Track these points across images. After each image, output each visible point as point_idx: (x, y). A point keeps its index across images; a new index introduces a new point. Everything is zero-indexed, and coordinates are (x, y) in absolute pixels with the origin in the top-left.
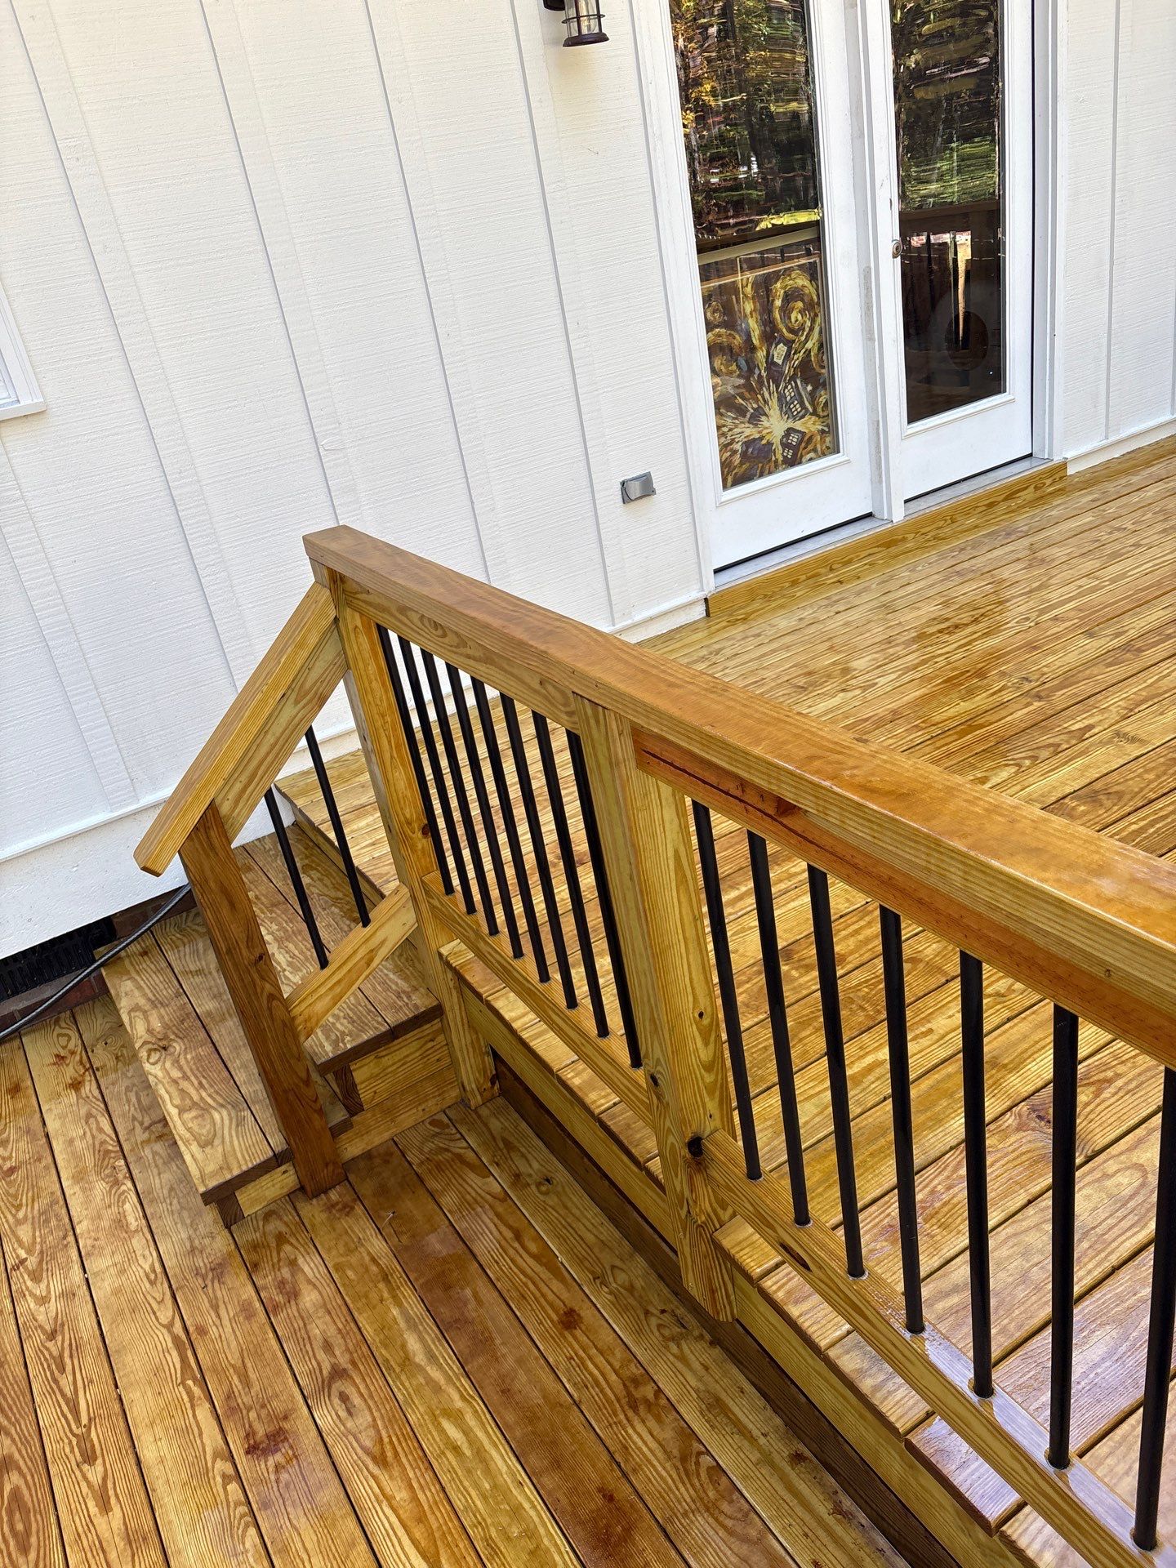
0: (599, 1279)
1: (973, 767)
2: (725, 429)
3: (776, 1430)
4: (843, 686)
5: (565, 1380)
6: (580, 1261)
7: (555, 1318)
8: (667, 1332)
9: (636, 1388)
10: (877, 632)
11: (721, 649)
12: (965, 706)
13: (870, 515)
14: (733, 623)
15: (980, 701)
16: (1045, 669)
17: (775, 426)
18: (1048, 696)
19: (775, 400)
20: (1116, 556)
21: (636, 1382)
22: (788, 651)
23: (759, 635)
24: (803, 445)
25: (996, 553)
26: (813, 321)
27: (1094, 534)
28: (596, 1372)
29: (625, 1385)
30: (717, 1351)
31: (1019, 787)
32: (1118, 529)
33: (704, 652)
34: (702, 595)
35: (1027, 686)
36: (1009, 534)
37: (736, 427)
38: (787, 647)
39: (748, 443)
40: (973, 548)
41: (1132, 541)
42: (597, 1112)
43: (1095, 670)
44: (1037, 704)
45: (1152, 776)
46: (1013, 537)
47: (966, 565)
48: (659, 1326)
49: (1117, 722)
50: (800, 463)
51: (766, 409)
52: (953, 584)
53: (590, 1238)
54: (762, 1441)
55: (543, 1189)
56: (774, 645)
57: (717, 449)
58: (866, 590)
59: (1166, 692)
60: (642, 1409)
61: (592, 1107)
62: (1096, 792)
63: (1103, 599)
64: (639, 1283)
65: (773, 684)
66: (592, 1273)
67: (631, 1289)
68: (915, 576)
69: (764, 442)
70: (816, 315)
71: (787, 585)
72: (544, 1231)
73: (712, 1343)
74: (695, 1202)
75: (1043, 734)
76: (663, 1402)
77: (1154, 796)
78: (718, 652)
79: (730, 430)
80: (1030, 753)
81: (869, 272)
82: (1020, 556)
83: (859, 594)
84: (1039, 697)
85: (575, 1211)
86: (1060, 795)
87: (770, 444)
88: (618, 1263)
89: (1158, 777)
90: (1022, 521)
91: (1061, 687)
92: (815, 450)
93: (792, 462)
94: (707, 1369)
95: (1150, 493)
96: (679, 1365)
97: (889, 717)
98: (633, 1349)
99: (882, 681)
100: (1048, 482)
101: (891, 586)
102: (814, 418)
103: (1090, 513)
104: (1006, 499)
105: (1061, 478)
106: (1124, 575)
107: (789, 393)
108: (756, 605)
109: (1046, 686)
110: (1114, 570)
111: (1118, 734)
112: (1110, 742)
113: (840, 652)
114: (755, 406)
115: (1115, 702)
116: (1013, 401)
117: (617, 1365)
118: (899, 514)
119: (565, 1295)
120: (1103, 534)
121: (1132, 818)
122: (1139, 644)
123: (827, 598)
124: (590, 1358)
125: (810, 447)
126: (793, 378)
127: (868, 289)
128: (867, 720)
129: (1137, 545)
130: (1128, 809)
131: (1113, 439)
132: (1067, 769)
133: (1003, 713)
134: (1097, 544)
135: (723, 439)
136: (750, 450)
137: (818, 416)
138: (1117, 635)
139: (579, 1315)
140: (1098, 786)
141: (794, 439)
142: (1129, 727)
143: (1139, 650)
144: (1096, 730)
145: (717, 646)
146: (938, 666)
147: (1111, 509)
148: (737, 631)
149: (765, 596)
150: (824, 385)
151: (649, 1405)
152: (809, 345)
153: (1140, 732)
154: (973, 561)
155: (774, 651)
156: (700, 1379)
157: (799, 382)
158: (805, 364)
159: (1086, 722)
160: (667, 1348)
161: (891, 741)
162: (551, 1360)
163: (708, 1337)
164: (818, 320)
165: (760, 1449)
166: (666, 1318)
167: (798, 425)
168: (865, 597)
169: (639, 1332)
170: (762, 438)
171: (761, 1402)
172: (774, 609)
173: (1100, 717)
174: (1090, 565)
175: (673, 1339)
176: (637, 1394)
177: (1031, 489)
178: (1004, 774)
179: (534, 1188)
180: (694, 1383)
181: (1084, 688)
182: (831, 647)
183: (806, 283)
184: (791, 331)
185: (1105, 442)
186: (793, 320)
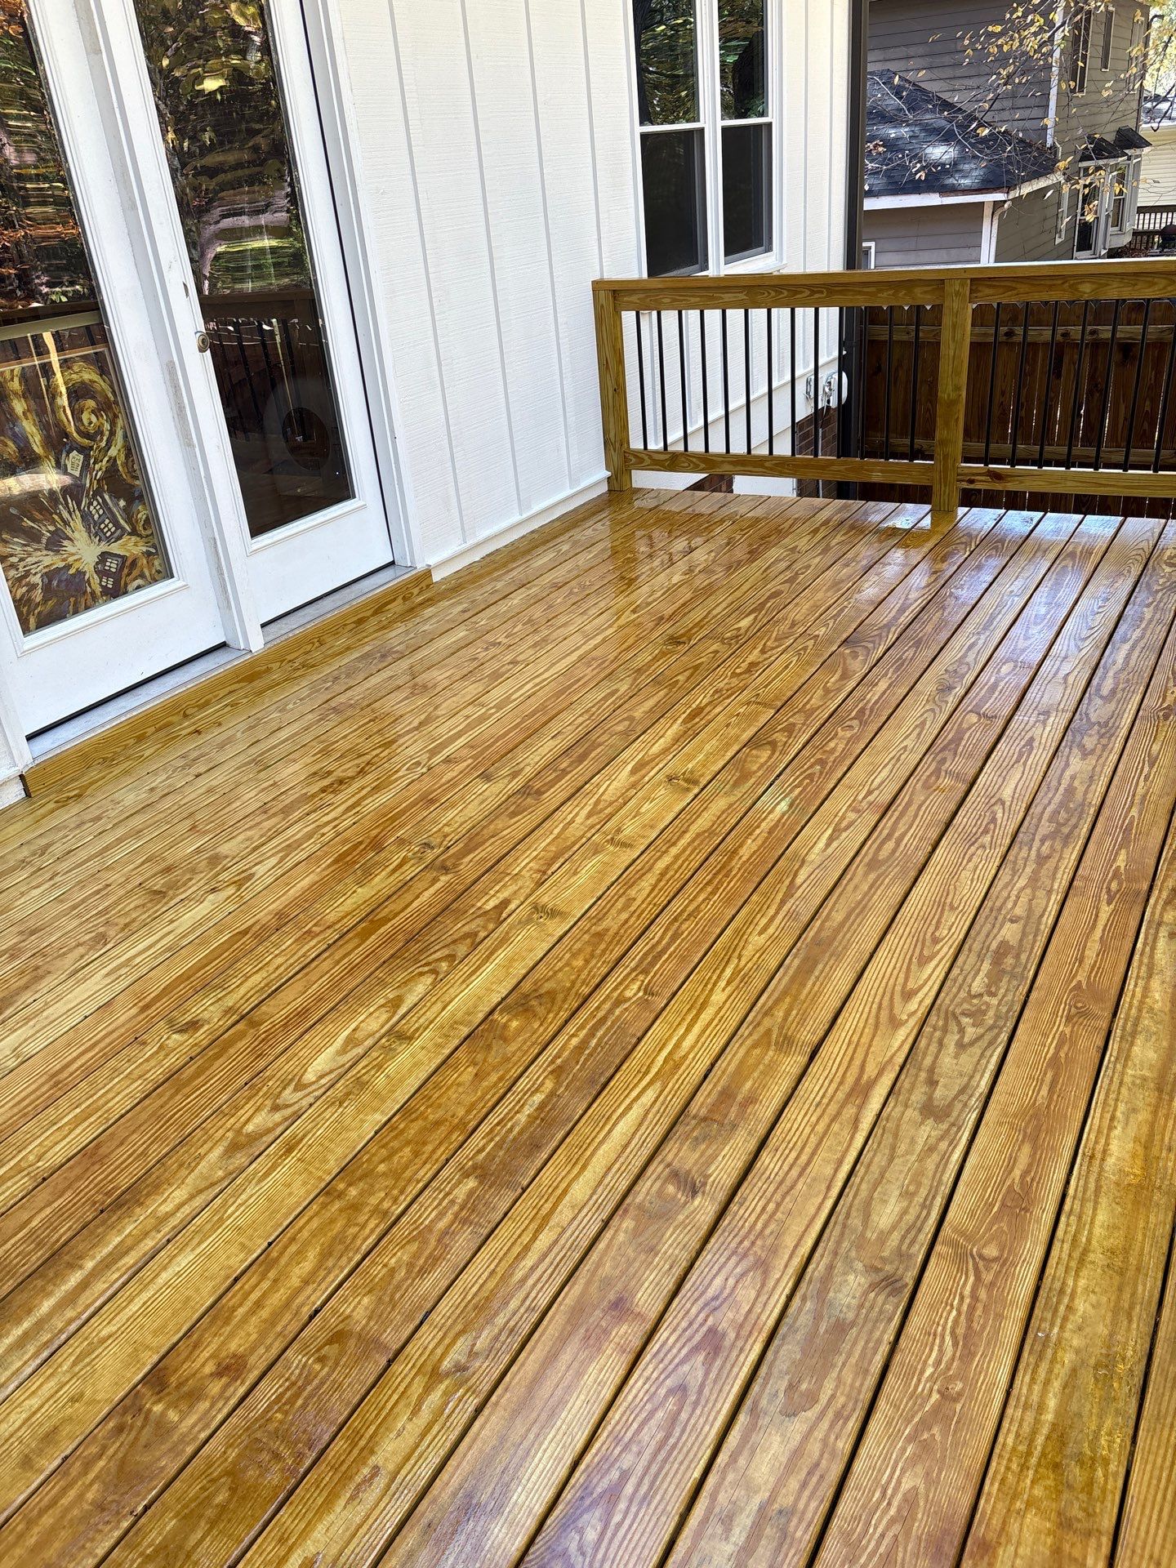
1: (382, 983)
2: (14, 560)
4: (213, 884)
10: (251, 797)
11: (49, 845)
12: (364, 893)
13: (223, 646)
14: (63, 804)
15: (380, 883)
16: (446, 829)
17: (83, 551)
18: (455, 866)
19: (79, 520)
20: (496, 676)
22: (139, 838)
23: (98, 818)
24: (126, 571)
25: (374, 680)
26: (113, 424)
27: (471, 650)
31: (439, 1005)
32: (494, 644)
33: (25, 852)
34: (14, 772)
35: (430, 855)
36: (383, 656)
37: (30, 555)
38: (137, 833)
39: (50, 575)
40: (348, 676)
41: (509, 658)
43: (499, 824)
44: (444, 879)
45: (579, 963)
46: (390, 659)
47: (342, 699)
49: (533, 891)
50: (126, 593)
51: (68, 532)
52: (332, 724)
56: (120, 832)
57: (6, 585)
58: (230, 740)
59: (574, 844)
62: (526, 996)
63: (493, 730)
65: (122, 892)
68: (289, 717)
69: (72, 571)
70: (116, 416)
71: (132, 741)
75: (456, 921)
77: (585, 990)
78: (43, 851)
79: (21, 560)
80: (446, 952)
81: (174, 367)
82: (400, 682)
83: (221, 747)
84: (445, 869)
86: (487, 1009)
87: (80, 573)
89: (586, 962)
90: (396, 636)
91: (467, 850)
92: (142, 576)
93: (115, 593)
95: (516, 600)
97: (274, 923)
99: (260, 870)
100: (416, 591)
101: (260, 733)
102: (134, 538)
103: (462, 627)
104: (375, 613)
105: (428, 586)
106: (507, 700)
107: (95, 510)
108: (93, 774)
109: (451, 851)
110: (497, 693)
111: (536, 908)
112: (529, 920)
113: (205, 833)
114: (51, 528)
115: (525, 863)
116: (364, 507)
118: (257, 643)
120: (477, 650)
121: (571, 1028)
122: (537, 785)
123: (183, 757)
125: (135, 573)
126: (98, 492)
127: (176, 387)
128: (245, 932)
129: (514, 662)
130: (564, 1014)
131: (471, 542)
132: (490, 968)
133: (408, 897)
134: (475, 664)
135: (12, 573)
136: (55, 583)
137: (140, 536)
138: (514, 775)
140: (527, 986)
141: (112, 565)
142: (546, 898)
143: (539, 793)
144: (512, 906)
145: (44, 841)
146: (326, 839)
147: (483, 621)
148: (68, 815)
149: (105, 759)
150: (141, 498)
152: (113, 452)
153: (558, 901)
154: (349, 693)
155: (120, 840)
157: (107, 497)
158: (112, 473)
159: (502, 896)
161: (280, 960)
164: (120, 422)
167: (115, 548)
168: (230, 751)
170: (69, 566)
172: (117, 777)
173: (514, 888)
174: (473, 690)
177: (399, 601)
178: (420, 988)
181: (490, 850)
182: (193, 827)
183: (95, 377)
184: (85, 435)
185: (465, 546)
186: (86, 422)
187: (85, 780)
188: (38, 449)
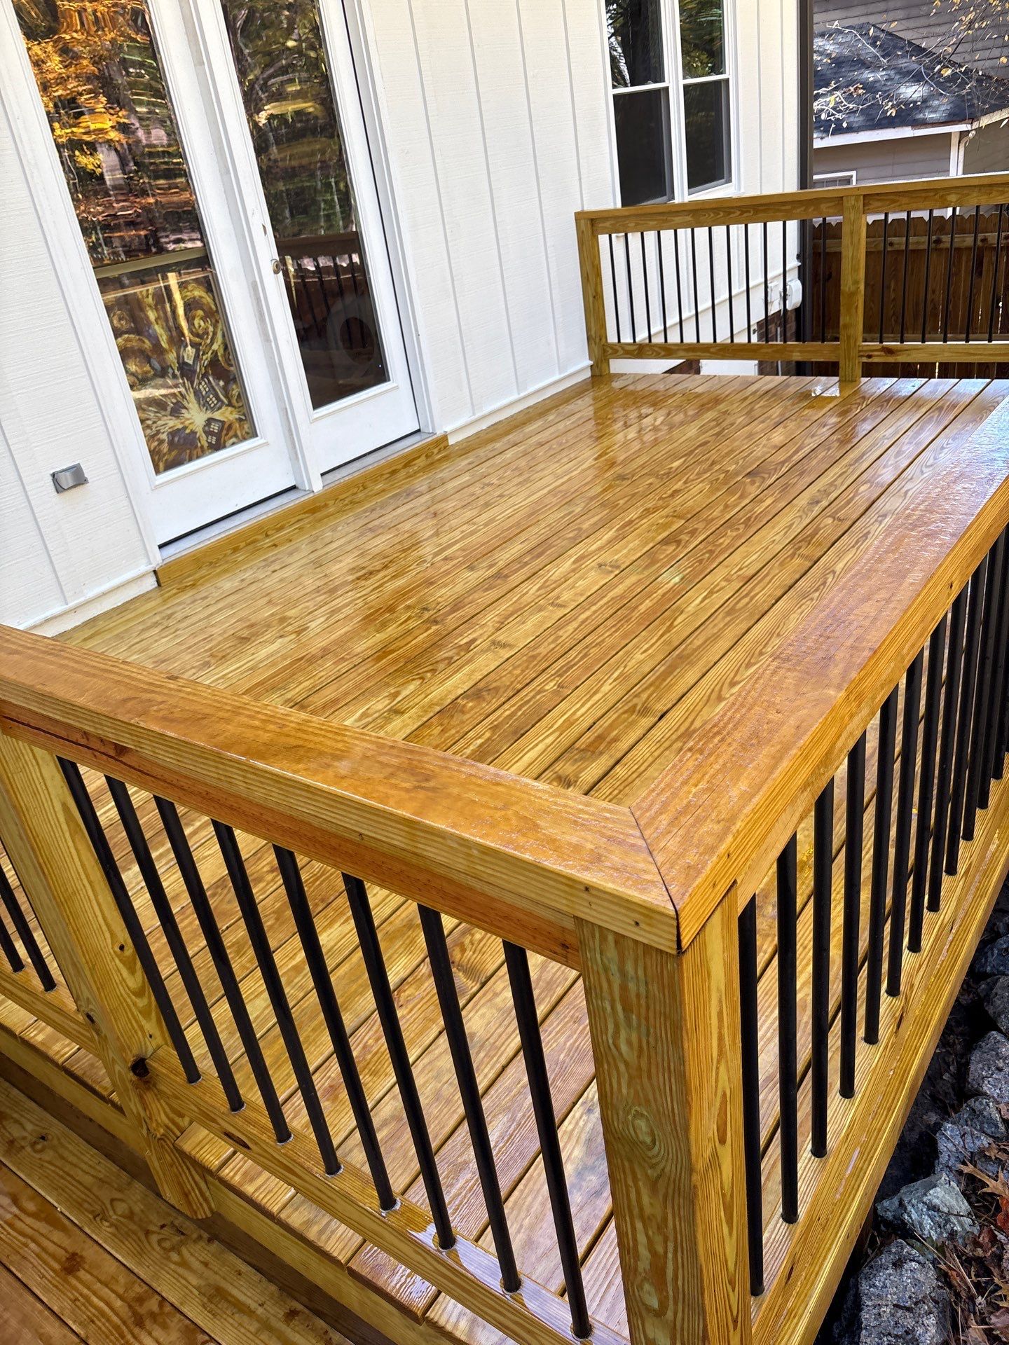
0: (99, 1216)
1: (388, 685)
2: (149, 422)
3: (272, 1296)
4: (281, 633)
5: (70, 1323)
6: (78, 1205)
7: (57, 1266)
8: (167, 1245)
9: (141, 1305)
10: (310, 583)
11: (172, 614)
12: (380, 637)
13: (294, 488)
14: (183, 590)
15: (392, 630)
16: (440, 600)
17: (196, 417)
18: (442, 620)
19: (192, 395)
20: (487, 505)
21: (140, 1300)
22: (233, 609)
23: (206, 597)
24: (224, 432)
25: (399, 511)
26: (215, 326)
27: (471, 489)
28: (102, 1305)
29: (130, 1307)
30: (215, 1246)
31: (423, 696)
32: (488, 485)
33: (157, 618)
34: (150, 568)
35: (427, 615)
36: (408, 495)
37: (160, 419)
38: (232, 606)
39: (174, 433)
40: (382, 508)
41: (498, 493)
42: (60, 1061)
43: (476, 596)
44: (434, 628)
45: (518, 672)
46: (412, 497)
47: (376, 523)
48: (159, 1242)
49: (493, 634)
50: (224, 447)
51: (185, 403)
52: (366, 539)
53: (88, 1180)
54: (260, 1311)
55: (39, 1147)
56: (220, 605)
57: (144, 440)
58: (297, 550)
59: (526, 606)
60: (148, 1323)
61: (56, 1058)
62: (480, 690)
63: (479, 540)
64: (137, 1208)
65: (221, 638)
66: (92, 1212)
67: (131, 1216)
68: (337, 535)
69: (188, 431)
70: (217, 321)
71: (229, 552)
72: (42, 1187)
73: (210, 1241)
74: (150, 1118)
75: (440, 651)
76: (168, 1309)
77: (519, 686)
78: (169, 617)
79: (154, 422)
80: (431, 667)
81: (256, 285)
82: (417, 511)
83: (291, 554)
84: (436, 622)
85: (71, 1158)
86: (454, 697)
87: (193, 433)
88: (118, 1195)
89: (523, 671)
90: (419, 483)
91: (453, 611)
92: (236, 436)
93: (217, 447)
94: (206, 1264)
95: (509, 455)
96: (181, 1271)
97: (320, 654)
98: (136, 1270)
99: (313, 625)
100: (436, 450)
101: (318, 544)
102: (230, 408)
103: (466, 474)
104: (404, 467)
105: (444, 448)
106: (492, 520)
107: (203, 388)
108: (203, 572)
109: (441, 612)
110: (485, 517)
111: (494, 643)
112: (488, 650)
113: (277, 605)
114: (174, 401)
115: (491, 618)
116: (396, 388)
117: (121, 1291)
118: (318, 486)
119: (66, 1242)
120: (476, 489)
121: (506, 706)
122: (506, 572)
123: (264, 560)
124: (95, 1293)
125: (231, 433)
126: (205, 375)
127: (257, 299)
128: (302, 659)
129: (501, 496)
130: (503, 699)
131: (479, 415)
132: (459, 675)
133: (409, 638)
134: (473, 498)
135: (148, 431)
136: (176, 439)
137: (234, 407)
138: (491, 566)
139: (81, 1257)
140: (481, 685)
141: (215, 427)
142: (502, 637)
143: (507, 576)
144: (478, 642)
145: (169, 612)
146: (358, 606)
147: (482, 470)
148: (186, 597)
149: (211, 563)
150: (234, 379)
151: (153, 1316)
152: (215, 347)
153: (509, 639)
154: (381, 520)
155: (220, 610)
156: (201, 1276)
157: (211, 379)
158: (214, 363)
159: (471, 637)
160: (168, 1259)
161: (322, 674)
162: (55, 1309)
163: (206, 1235)
164: (220, 325)
165: (259, 1320)
166: (166, 1232)
167: (217, 415)
168: (296, 556)
169: (140, 1254)
170: (185, 428)
171: (256, 1277)
172: (219, 575)
173: (481, 632)
174: (469, 514)
175: (173, 1249)
176: (142, 1310)
177: (423, 457)
178: (412, 687)
179: (29, 1149)
180: (194, 1281)
181: (468, 611)
182: (269, 602)
183: (203, 294)
184: (198, 335)
185: (474, 418)
186: (197, 326)
187: (197, 576)
188: (165, 345)
